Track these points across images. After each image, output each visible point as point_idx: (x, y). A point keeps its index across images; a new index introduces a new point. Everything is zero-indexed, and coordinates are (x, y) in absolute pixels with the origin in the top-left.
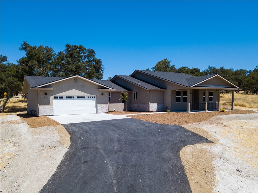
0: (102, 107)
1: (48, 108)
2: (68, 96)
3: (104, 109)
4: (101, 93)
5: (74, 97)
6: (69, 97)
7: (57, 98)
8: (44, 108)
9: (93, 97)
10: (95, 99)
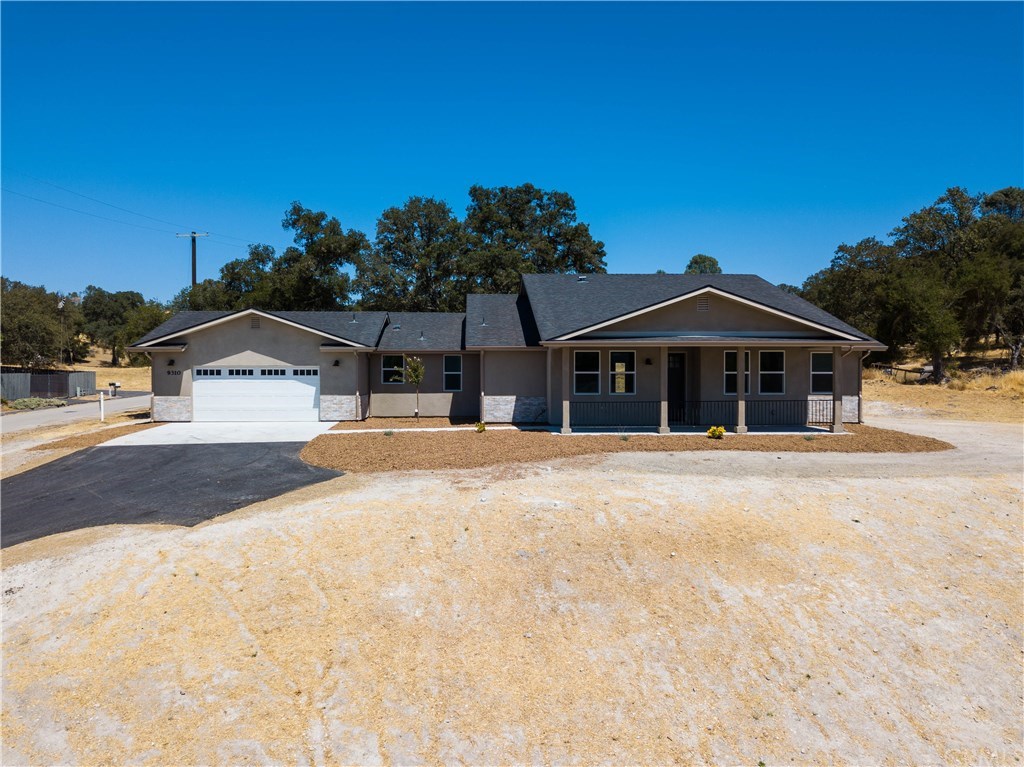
0: (335, 401)
1: (176, 402)
2: (235, 369)
3: (341, 408)
4: (333, 359)
5: (251, 372)
6: (238, 372)
7: (206, 373)
8: (166, 401)
9: (309, 373)
10: (317, 377)
